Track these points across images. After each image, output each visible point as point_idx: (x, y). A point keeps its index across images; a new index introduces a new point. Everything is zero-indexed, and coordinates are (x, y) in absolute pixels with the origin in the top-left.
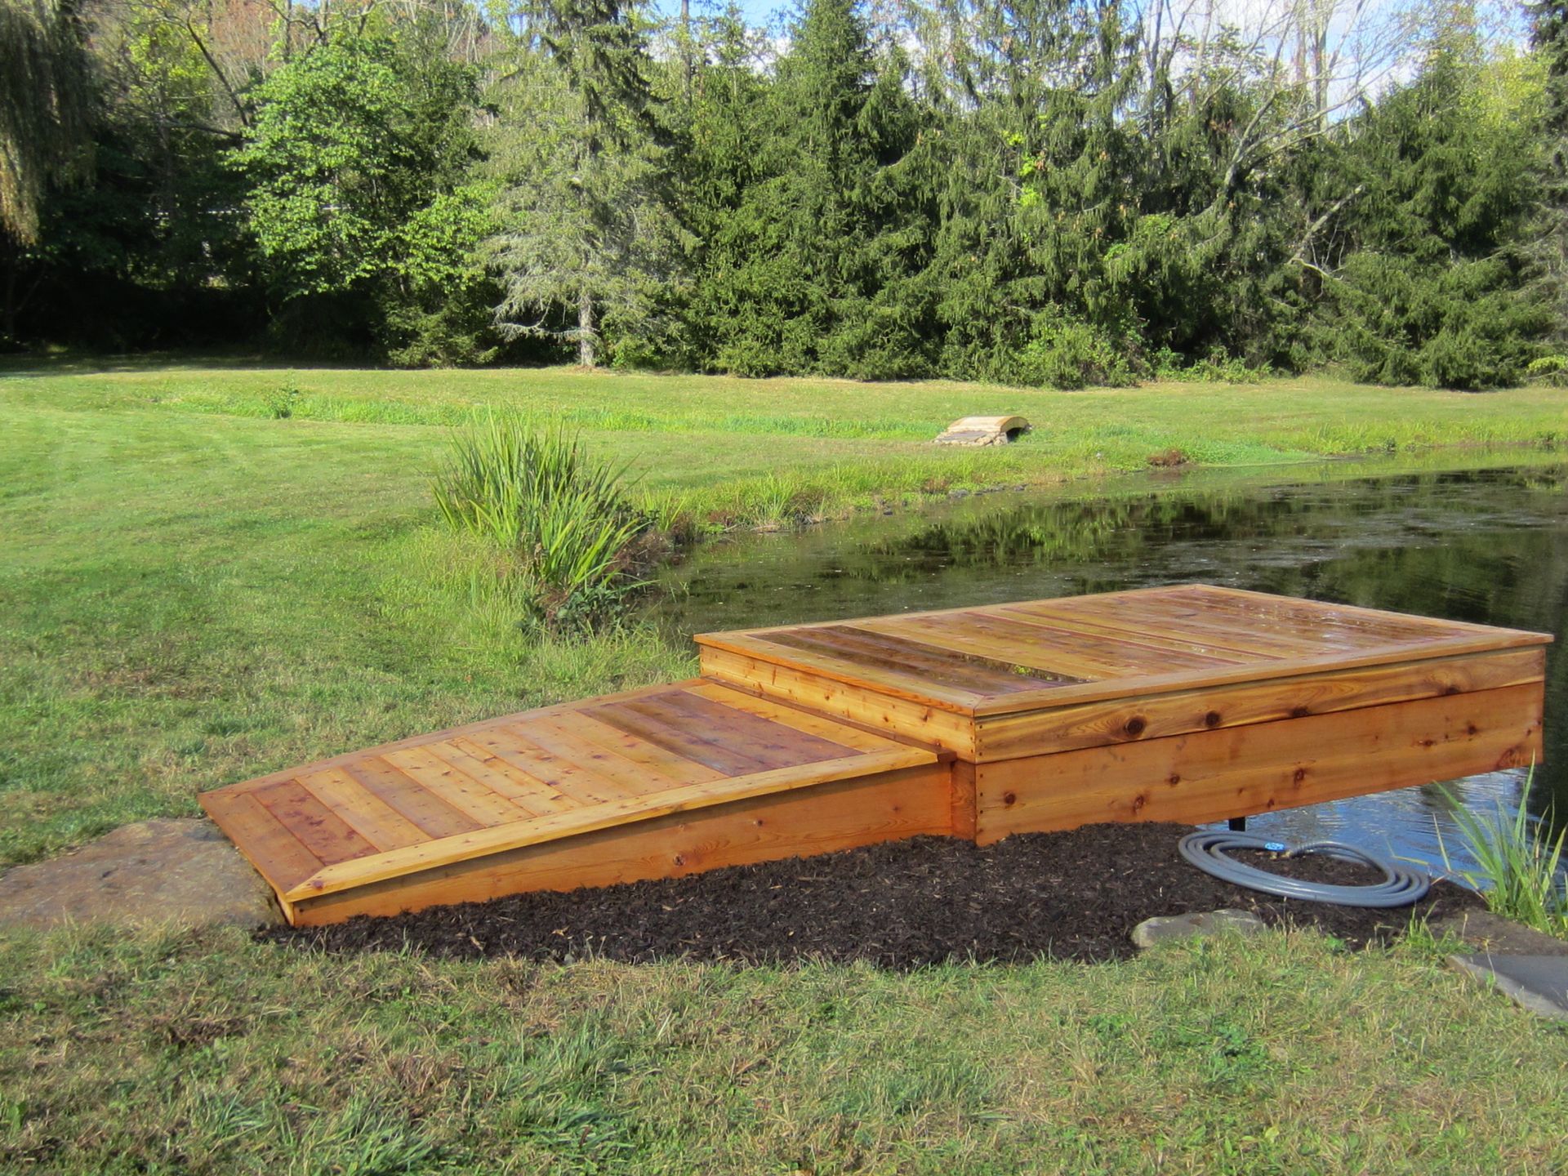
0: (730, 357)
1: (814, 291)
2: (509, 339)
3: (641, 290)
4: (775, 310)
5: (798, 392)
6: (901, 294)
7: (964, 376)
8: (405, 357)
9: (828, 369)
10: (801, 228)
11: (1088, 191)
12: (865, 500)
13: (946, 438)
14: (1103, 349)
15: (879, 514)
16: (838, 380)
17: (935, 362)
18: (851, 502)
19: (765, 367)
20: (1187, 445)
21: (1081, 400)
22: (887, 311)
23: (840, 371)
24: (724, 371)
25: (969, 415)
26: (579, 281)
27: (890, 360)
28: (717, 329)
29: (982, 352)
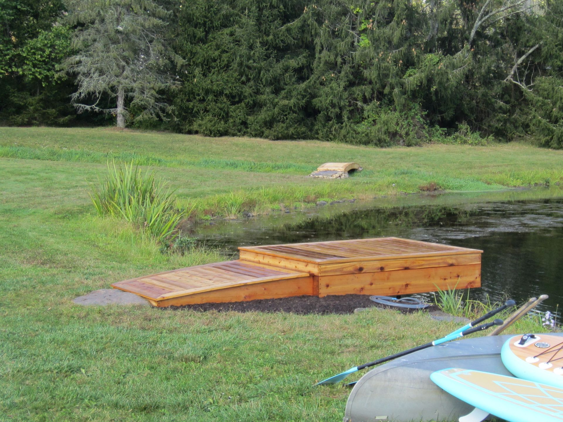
0: (200, 125)
1: (247, 90)
2: (79, 112)
3: (153, 88)
4: (225, 100)
5: (237, 145)
6: (294, 93)
7: (327, 138)
8: (19, 119)
9: (253, 133)
10: (241, 56)
11: (395, 40)
12: (276, 206)
13: (317, 174)
14: (402, 126)
15: (283, 213)
16: (258, 139)
17: (311, 130)
18: (270, 206)
19: (219, 131)
20: (439, 179)
21: (389, 154)
22: (286, 102)
23: (260, 135)
24: (197, 132)
25: (329, 161)
26: (119, 82)
27: (287, 128)
28: (192, 109)
29: (336, 126)
